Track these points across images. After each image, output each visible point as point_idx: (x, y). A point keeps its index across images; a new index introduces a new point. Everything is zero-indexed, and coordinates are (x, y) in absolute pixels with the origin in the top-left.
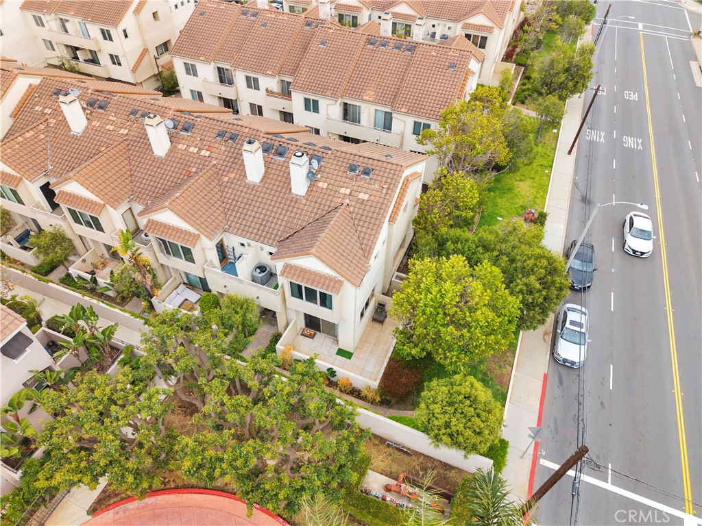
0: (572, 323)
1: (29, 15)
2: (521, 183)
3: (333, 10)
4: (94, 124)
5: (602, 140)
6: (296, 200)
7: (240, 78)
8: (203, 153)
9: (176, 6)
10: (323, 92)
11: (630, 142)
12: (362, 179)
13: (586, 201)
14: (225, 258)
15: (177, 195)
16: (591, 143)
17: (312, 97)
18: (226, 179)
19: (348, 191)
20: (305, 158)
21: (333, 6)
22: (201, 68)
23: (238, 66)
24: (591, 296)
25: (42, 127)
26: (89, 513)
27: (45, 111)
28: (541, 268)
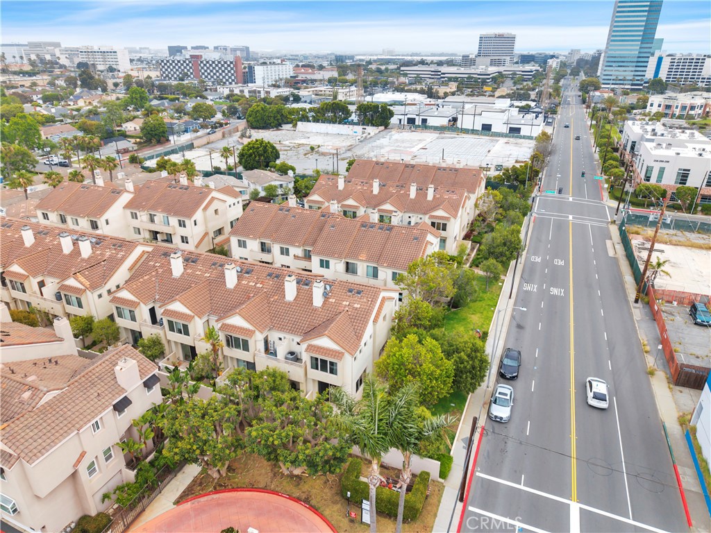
0: (500, 393)
1: (128, 212)
2: (473, 316)
3: (340, 209)
4: (188, 271)
5: (535, 290)
6: (316, 309)
7: (276, 249)
8: (258, 285)
9: (230, 206)
10: (332, 255)
11: (555, 291)
12: (356, 297)
13: (520, 327)
14: (269, 350)
15: (244, 306)
16: (527, 292)
17: (325, 259)
18: (272, 299)
19: (348, 303)
20: (322, 283)
21: (340, 206)
22: (250, 243)
23: (275, 241)
24: (519, 383)
25: (154, 273)
26: (174, 504)
27: (156, 265)
28: (468, 347)
